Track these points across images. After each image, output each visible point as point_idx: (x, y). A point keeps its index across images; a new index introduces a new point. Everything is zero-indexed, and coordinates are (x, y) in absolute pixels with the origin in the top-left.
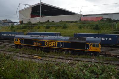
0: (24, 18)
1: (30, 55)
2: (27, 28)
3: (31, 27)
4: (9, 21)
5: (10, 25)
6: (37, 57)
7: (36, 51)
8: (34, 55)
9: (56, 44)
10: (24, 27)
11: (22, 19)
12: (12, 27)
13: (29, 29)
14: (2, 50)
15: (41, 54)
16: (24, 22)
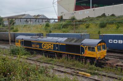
0: (65, 12)
1: (73, 70)
2: (69, 27)
3: (76, 25)
4: (42, 18)
5: (44, 23)
6: (84, 74)
7: (82, 64)
8: (79, 70)
9: (52, 47)
10: (65, 26)
11: (62, 13)
12: (47, 25)
13: (73, 29)
14: (32, 59)
15: (90, 69)
16: (64, 18)
